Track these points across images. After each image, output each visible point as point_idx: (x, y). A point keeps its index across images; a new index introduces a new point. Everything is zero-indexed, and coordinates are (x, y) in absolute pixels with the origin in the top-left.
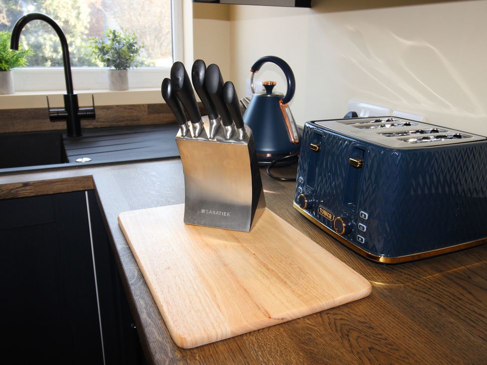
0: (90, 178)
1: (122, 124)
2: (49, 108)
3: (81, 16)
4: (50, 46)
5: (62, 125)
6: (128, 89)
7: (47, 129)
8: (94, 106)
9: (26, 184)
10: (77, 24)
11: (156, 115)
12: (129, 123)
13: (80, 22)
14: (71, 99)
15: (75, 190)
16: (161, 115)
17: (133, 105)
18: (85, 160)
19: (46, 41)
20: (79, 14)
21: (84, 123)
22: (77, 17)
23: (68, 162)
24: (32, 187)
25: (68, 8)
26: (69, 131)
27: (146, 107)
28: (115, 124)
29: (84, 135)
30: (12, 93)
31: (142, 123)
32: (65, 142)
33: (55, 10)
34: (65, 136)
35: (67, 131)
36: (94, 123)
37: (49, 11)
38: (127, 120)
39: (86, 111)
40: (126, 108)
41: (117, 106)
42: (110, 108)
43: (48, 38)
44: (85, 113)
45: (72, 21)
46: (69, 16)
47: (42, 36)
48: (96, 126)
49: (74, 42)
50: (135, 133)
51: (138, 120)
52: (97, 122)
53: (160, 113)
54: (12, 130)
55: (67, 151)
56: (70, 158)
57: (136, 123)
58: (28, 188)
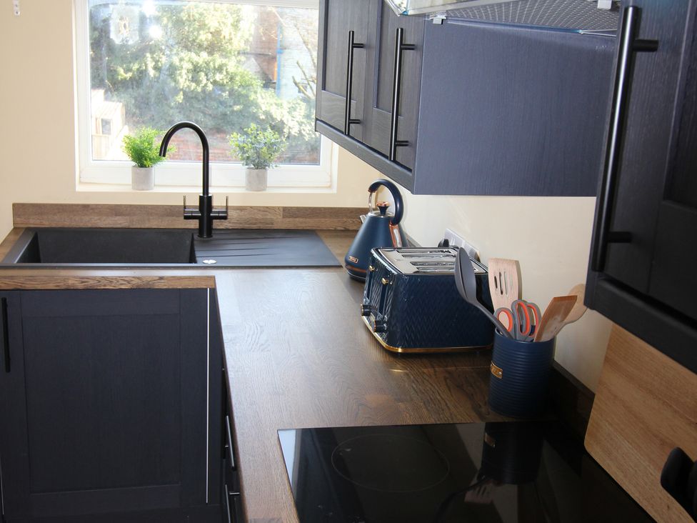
0: (213, 278)
1: (254, 227)
2: (185, 207)
3: (241, 25)
4: (188, 71)
5: (194, 224)
6: (264, 190)
7: (180, 227)
8: (227, 207)
9: (161, 278)
10: (233, 36)
11: (291, 219)
12: (262, 226)
13: (239, 34)
14: (206, 201)
15: (199, 287)
16: (297, 219)
17: (267, 207)
18: (210, 262)
19: (182, 63)
20: (238, 21)
21: (217, 224)
22: (235, 26)
23: (196, 262)
24: (166, 281)
25: (222, 11)
26: (200, 230)
27: (282, 210)
28: (247, 226)
29: (214, 237)
30: (152, 189)
31: (275, 227)
32: (195, 242)
33: (201, 14)
34: (196, 237)
35: (198, 231)
36: (226, 224)
37: (193, 16)
38: (260, 223)
39: (219, 212)
40: (260, 210)
41: (251, 207)
42: (244, 209)
43: (187, 59)
44: (217, 215)
45: (226, 32)
46: (222, 25)
47: (177, 54)
48: (228, 227)
49: (226, 65)
50: (265, 238)
51: (272, 224)
52: (230, 222)
53: (296, 217)
54: (147, 225)
55: (196, 252)
56: (197, 259)
57: (269, 227)
58: (163, 281)
